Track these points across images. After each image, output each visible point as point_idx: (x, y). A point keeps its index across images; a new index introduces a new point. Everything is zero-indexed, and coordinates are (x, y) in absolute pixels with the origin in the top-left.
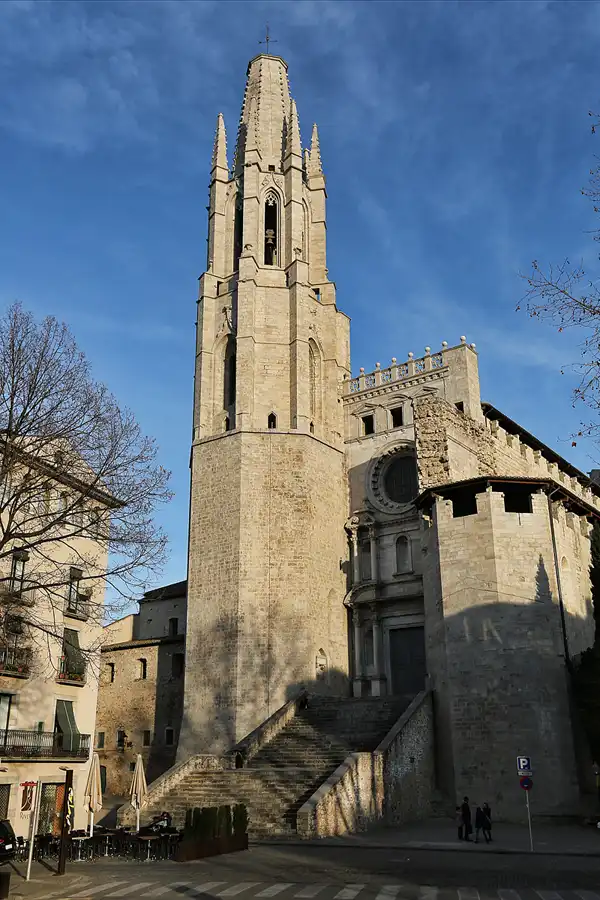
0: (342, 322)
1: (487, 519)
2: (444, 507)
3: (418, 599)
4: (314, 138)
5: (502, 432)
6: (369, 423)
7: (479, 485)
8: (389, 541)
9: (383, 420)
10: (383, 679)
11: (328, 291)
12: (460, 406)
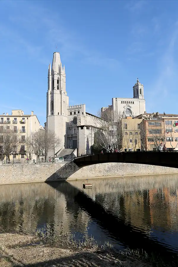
0: (68, 97)
1: (84, 130)
2: (80, 128)
3: (76, 137)
4: (64, 68)
5: (88, 115)
6: (71, 113)
7: (84, 126)
8: (73, 129)
9: (73, 113)
10: (72, 146)
11: (66, 93)
12: (83, 113)
